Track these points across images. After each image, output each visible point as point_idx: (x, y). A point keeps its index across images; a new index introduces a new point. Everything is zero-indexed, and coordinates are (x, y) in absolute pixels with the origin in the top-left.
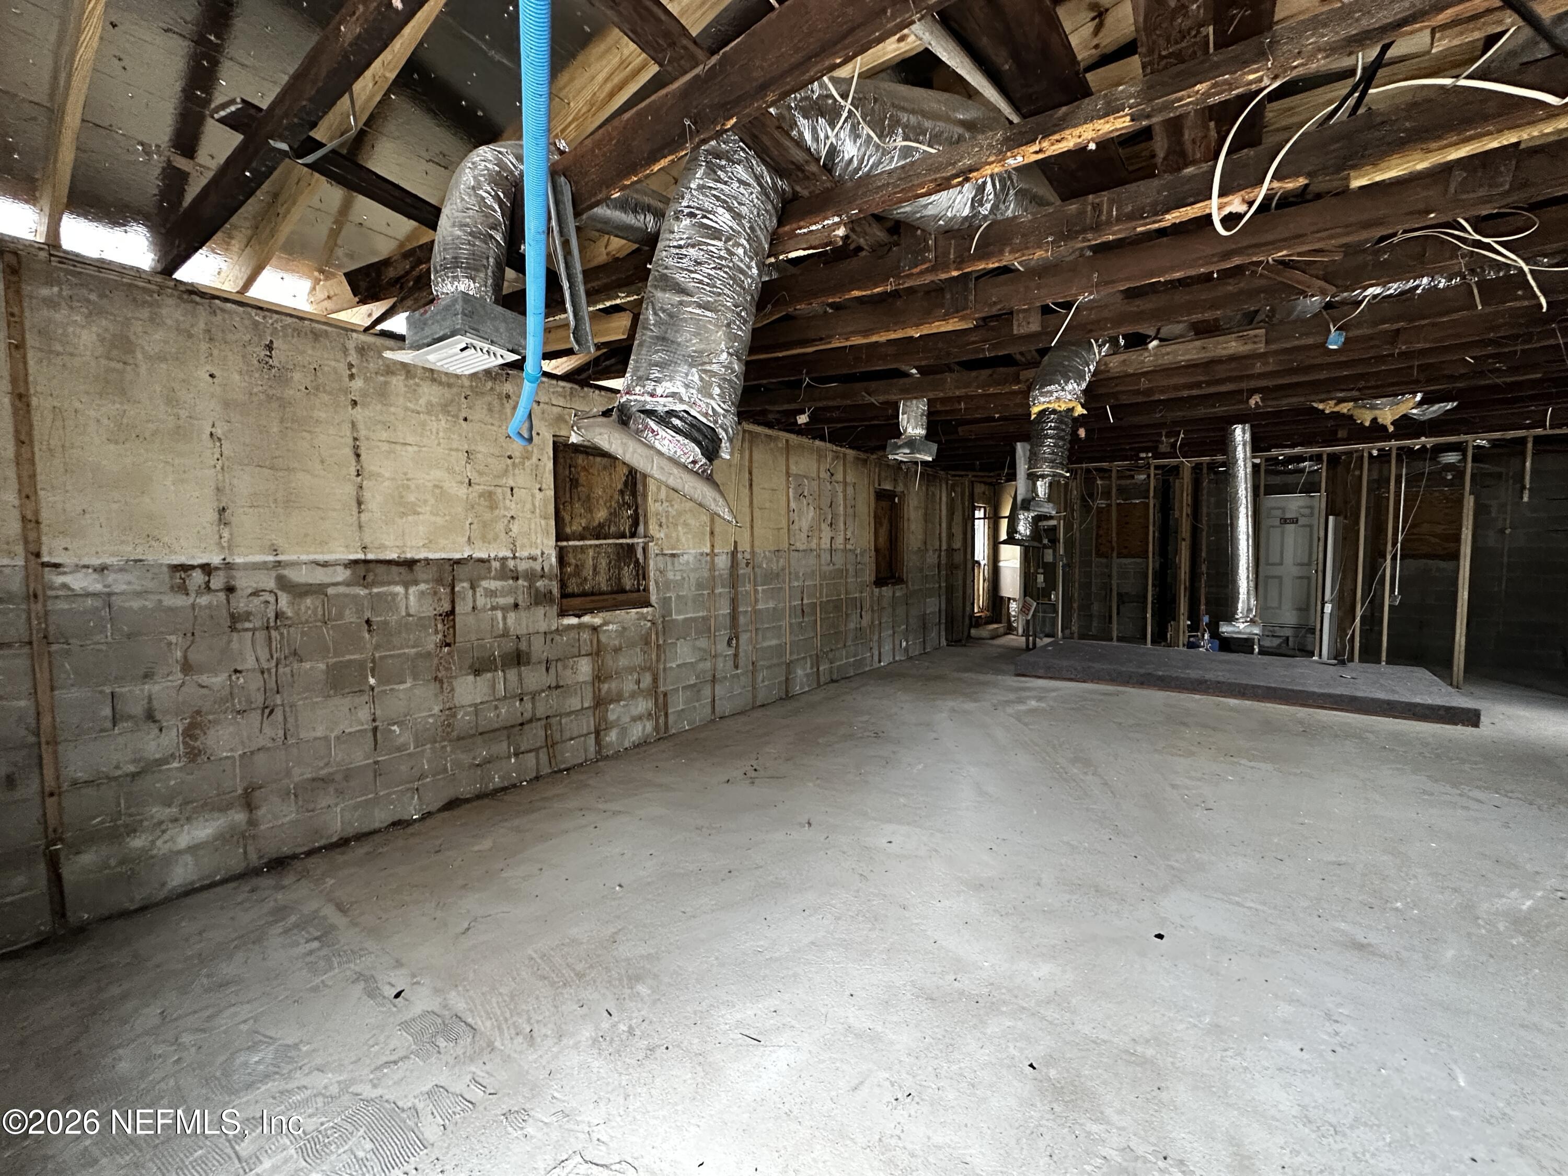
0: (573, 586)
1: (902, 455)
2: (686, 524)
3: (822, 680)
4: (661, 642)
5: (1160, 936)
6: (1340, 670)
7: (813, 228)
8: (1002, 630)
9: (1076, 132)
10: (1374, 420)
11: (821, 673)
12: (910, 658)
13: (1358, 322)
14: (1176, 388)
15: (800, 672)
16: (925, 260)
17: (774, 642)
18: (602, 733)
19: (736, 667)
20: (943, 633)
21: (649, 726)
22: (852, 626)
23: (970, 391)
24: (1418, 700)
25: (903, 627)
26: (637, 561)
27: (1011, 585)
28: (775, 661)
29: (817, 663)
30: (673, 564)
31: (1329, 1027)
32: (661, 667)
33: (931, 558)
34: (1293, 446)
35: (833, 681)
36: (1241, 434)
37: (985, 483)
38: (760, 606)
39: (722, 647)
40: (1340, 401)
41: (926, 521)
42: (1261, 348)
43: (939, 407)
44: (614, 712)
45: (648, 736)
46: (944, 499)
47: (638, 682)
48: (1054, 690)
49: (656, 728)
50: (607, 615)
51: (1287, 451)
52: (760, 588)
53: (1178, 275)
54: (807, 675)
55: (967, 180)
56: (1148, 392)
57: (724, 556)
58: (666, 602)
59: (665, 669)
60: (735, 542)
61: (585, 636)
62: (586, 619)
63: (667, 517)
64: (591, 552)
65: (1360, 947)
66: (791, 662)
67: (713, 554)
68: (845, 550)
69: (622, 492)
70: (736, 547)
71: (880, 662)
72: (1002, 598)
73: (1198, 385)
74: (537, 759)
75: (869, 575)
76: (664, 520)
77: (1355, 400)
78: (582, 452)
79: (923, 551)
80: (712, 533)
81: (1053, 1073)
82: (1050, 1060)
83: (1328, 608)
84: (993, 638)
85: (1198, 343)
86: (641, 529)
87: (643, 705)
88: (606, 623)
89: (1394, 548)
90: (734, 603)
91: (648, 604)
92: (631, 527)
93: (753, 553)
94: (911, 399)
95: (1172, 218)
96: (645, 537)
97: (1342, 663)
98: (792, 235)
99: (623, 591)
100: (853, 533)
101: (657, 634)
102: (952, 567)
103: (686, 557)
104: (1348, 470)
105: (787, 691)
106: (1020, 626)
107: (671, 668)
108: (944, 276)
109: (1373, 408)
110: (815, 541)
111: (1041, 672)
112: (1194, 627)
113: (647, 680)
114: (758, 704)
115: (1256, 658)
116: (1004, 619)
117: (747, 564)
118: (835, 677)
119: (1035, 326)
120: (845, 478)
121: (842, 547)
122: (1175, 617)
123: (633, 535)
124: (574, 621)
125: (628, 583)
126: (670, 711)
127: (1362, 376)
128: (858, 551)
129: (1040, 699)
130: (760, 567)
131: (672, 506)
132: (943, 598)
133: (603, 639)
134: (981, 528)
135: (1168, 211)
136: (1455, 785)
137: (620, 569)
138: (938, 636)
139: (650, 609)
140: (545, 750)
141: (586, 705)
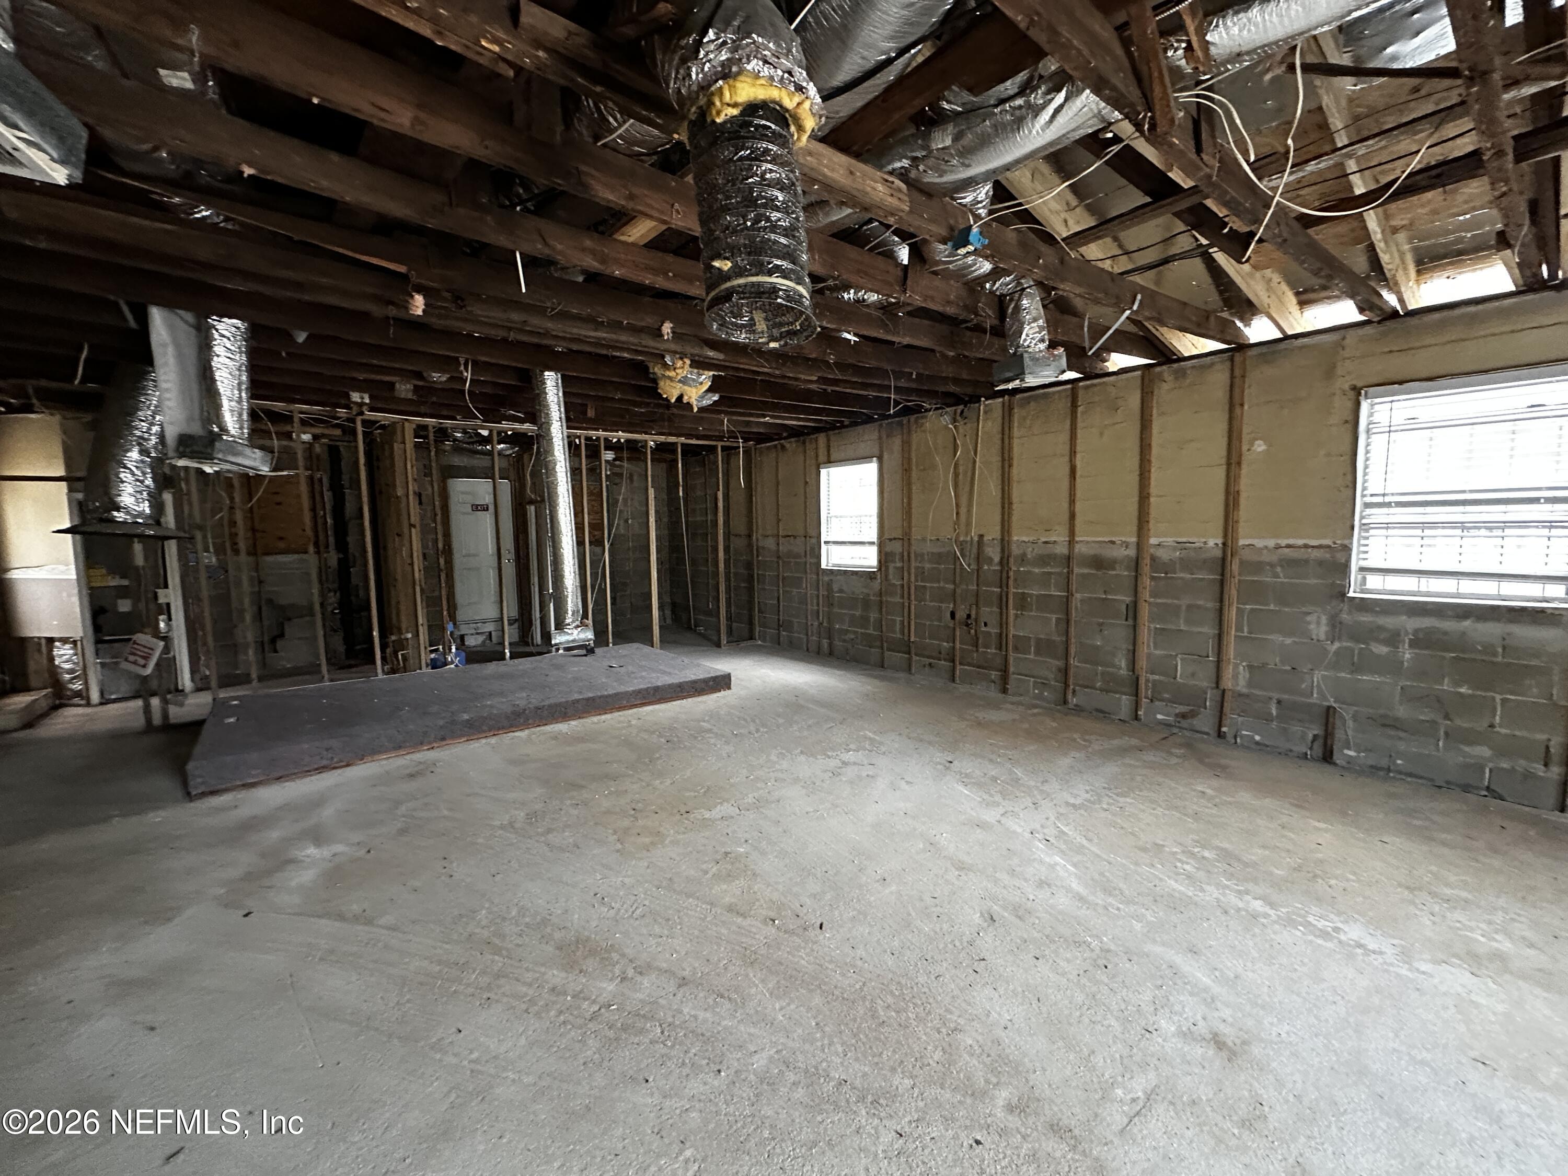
10: (680, 398)
112: (433, 640)
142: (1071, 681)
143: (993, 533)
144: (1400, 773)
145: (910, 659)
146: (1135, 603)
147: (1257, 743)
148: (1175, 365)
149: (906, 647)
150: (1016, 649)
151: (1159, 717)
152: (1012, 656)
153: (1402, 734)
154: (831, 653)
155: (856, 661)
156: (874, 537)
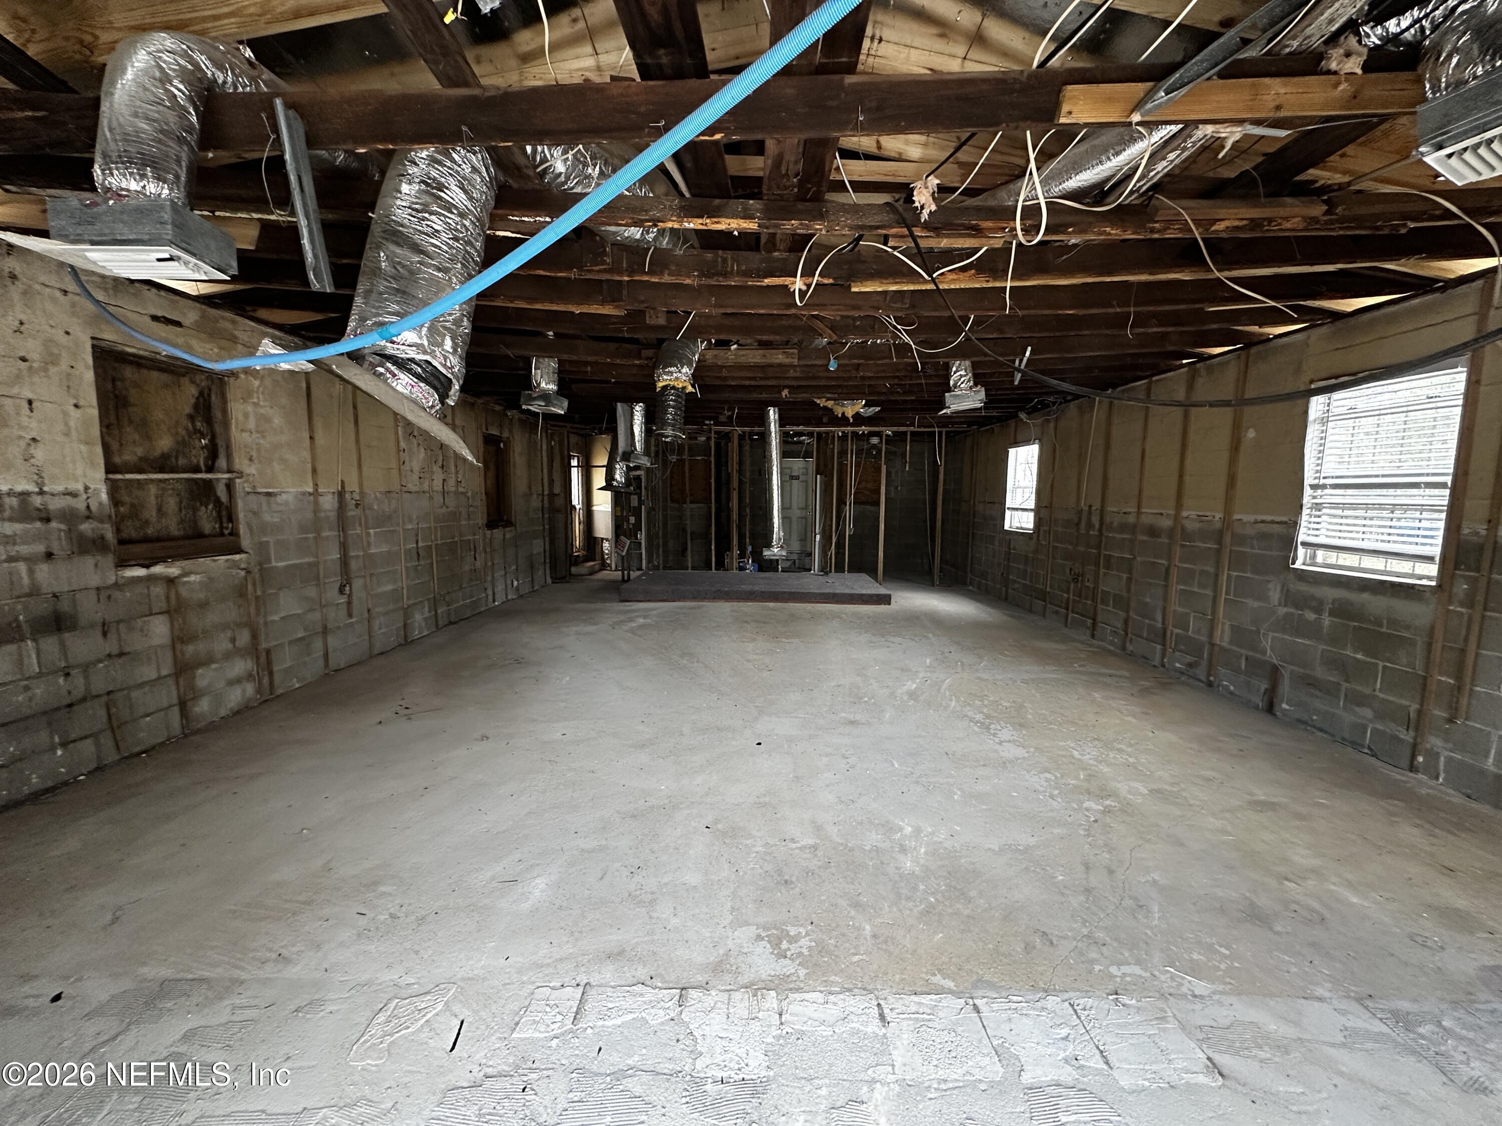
0: (130, 530)
1: (536, 407)
2: (282, 460)
3: (441, 623)
4: (259, 593)
5: (759, 744)
6: (826, 579)
7: (526, 219)
8: (597, 567)
9: (728, 221)
10: (843, 414)
11: (440, 616)
12: (521, 596)
13: (843, 356)
14: (741, 378)
15: (419, 618)
16: (604, 263)
17: (389, 587)
18: (189, 704)
19: (350, 615)
20: (548, 572)
21: (250, 689)
22: (467, 568)
23: (600, 359)
24: (864, 592)
25: (514, 567)
26: (218, 501)
27: (603, 526)
28: (391, 607)
29: (434, 604)
30: (269, 503)
31: (844, 761)
32: (262, 621)
33: (535, 502)
34: (798, 425)
35: (451, 623)
36: (773, 414)
37: (578, 434)
38: (373, 551)
39: (332, 593)
40: (828, 399)
41: (529, 466)
42: (795, 362)
43: (567, 367)
44: (204, 677)
45: (249, 700)
46: (544, 447)
47: (233, 640)
48: (653, 609)
49: (259, 691)
50: (187, 564)
51: (795, 428)
52: (372, 531)
53: (762, 311)
54: (425, 619)
55: (656, 226)
56: (725, 379)
57: (330, 497)
58: (262, 548)
59: (266, 624)
60: (342, 482)
61: (158, 590)
62: (158, 569)
63: (258, 450)
64: (153, 490)
65: (852, 723)
66: (409, 607)
67: (316, 494)
68: (456, 493)
69: (191, 417)
70: (343, 487)
71: (494, 601)
72: (596, 538)
73: (754, 378)
74: (98, 745)
75: (481, 519)
76: (254, 454)
77: (835, 399)
78: (131, 363)
79: (528, 495)
80: (314, 471)
81: (720, 826)
82: (717, 821)
83: (818, 537)
84: (591, 574)
85: (761, 352)
86: (222, 462)
87: (240, 666)
88: (186, 574)
89: (850, 499)
90: (344, 547)
91: (239, 551)
92: (206, 459)
93: (362, 493)
94: (544, 357)
95: (767, 281)
96: (229, 471)
97: (826, 573)
98: (504, 218)
99: (201, 536)
100: (464, 476)
101: (254, 584)
102: (554, 510)
103: (284, 496)
104: (827, 444)
105: (406, 637)
106: (612, 561)
107: (273, 622)
108: (618, 278)
109: (843, 405)
110: (427, 483)
111: (641, 597)
112: (742, 555)
113: (244, 638)
114: (376, 652)
115: (780, 574)
116: (598, 557)
117: (357, 505)
118: (453, 619)
119: (662, 321)
120: (453, 420)
121: (453, 489)
122: (729, 548)
123: (210, 470)
124: (140, 572)
125: (207, 525)
126: (276, 668)
127: (839, 386)
128: (469, 494)
129: (645, 617)
130: (371, 509)
131: (264, 437)
132: (547, 539)
133: (184, 592)
134: (576, 475)
135: (765, 277)
136: (883, 636)
137: (195, 510)
138: (543, 575)
139: (243, 556)
140: (108, 733)
141: (164, 672)
142: (1129, 631)
143: (1097, 506)
144: (1314, 727)
145: (1045, 607)
146: (1169, 566)
147: (1232, 693)
148: (1208, 362)
149: (1043, 596)
150: (1103, 602)
151: (1177, 665)
152: (1100, 606)
153: (1317, 692)
154: (1006, 599)
155: (1018, 606)
156: (1032, 504)
